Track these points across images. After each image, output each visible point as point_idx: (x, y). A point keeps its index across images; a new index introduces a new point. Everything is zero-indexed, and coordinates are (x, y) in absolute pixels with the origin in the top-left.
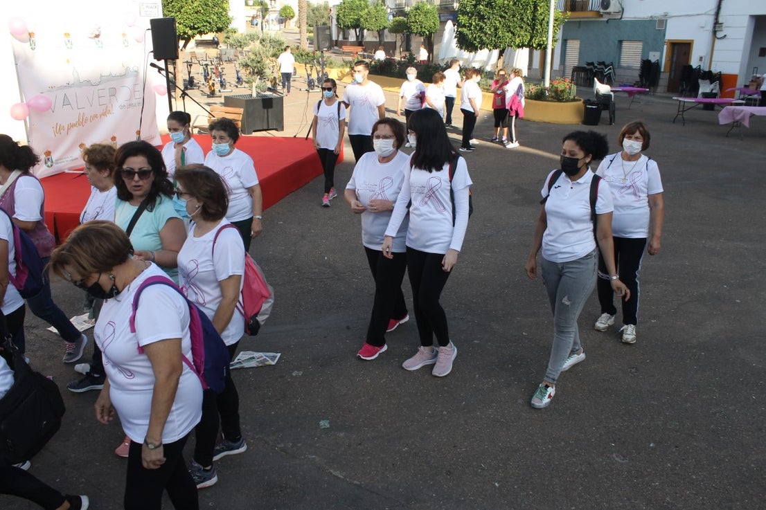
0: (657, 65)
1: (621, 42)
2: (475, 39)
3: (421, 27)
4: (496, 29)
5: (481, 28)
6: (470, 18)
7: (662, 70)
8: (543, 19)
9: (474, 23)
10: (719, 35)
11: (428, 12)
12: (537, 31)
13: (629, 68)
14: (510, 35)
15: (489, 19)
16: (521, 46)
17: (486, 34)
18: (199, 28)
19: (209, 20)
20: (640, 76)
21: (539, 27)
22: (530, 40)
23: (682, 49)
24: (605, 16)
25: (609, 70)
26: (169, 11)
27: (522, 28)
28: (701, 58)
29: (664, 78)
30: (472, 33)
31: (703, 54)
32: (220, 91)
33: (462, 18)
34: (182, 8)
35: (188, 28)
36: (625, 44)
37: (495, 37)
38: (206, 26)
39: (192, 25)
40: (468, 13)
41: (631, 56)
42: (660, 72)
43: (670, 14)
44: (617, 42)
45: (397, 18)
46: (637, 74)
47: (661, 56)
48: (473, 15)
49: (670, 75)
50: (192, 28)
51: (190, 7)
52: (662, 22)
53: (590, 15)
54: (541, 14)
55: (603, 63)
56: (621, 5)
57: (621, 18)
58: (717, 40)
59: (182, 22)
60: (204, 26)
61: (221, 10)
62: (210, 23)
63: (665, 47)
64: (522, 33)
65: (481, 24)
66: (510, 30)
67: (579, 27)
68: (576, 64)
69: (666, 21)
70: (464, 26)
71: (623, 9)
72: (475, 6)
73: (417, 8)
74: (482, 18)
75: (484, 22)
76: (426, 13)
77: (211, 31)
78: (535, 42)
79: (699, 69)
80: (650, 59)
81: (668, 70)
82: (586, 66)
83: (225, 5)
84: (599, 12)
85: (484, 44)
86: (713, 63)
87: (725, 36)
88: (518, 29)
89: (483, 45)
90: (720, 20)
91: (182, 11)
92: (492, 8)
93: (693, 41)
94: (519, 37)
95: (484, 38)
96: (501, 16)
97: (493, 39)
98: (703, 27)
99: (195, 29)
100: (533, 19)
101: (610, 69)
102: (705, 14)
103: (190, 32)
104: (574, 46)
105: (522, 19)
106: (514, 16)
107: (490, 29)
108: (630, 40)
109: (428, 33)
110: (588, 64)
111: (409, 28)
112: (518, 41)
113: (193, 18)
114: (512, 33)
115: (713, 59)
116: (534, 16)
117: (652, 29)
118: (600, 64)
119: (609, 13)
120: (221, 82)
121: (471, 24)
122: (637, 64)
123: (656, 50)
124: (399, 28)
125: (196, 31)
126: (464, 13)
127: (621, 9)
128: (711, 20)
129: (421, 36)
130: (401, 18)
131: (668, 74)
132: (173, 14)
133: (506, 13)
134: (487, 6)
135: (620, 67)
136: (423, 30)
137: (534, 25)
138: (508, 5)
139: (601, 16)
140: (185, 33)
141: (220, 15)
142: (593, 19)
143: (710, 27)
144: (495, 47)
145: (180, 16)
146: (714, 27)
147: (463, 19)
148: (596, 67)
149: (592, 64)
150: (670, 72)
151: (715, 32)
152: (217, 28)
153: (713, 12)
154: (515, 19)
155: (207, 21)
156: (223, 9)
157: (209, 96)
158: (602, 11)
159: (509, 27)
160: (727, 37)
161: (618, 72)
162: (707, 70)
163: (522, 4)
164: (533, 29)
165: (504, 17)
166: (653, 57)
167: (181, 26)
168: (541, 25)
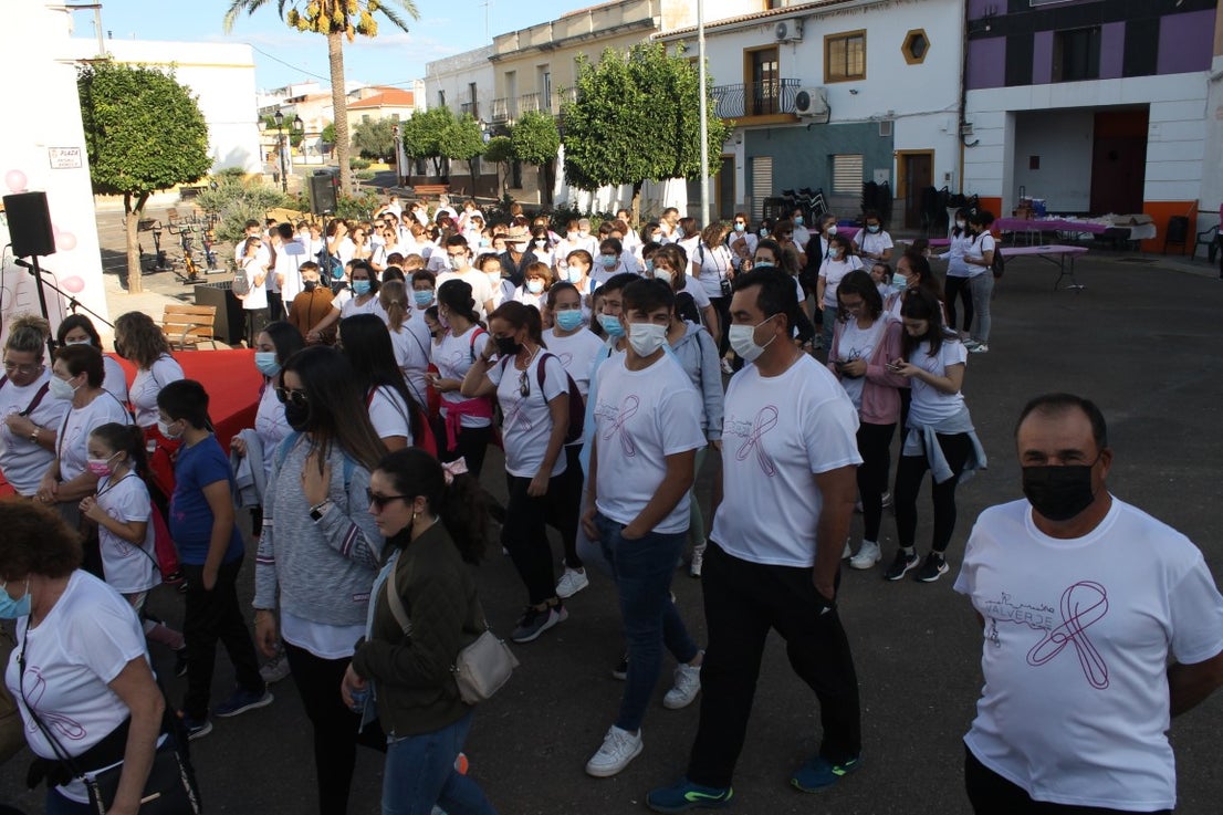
0: (886, 188)
1: (831, 157)
2: (592, 170)
3: (533, 151)
4: (623, 154)
5: (601, 154)
6: (583, 139)
7: (895, 196)
8: (694, 135)
9: (589, 147)
10: (969, 140)
11: (542, 128)
12: (685, 152)
13: (847, 195)
14: (645, 161)
15: (610, 140)
16: (664, 177)
17: (608, 162)
18: (157, 178)
19: (173, 166)
20: (862, 206)
21: (688, 146)
22: (677, 167)
23: (919, 162)
24: (804, 119)
25: (817, 200)
26: (108, 155)
27: (662, 149)
28: (948, 176)
29: (899, 208)
30: (587, 162)
31: (949, 170)
32: (206, 273)
33: (569, 139)
34: (128, 149)
35: (141, 180)
36: (838, 160)
37: (622, 165)
38: (170, 174)
39: (146, 174)
40: (577, 133)
41: (849, 175)
42: (892, 199)
43: (898, 113)
44: (825, 159)
45: (496, 138)
46: (858, 203)
47: (889, 176)
48: (586, 134)
49: (907, 203)
50: (146, 179)
51: (141, 147)
52: (887, 125)
53: (781, 118)
54: (689, 127)
55: (807, 191)
56: (825, 102)
57: (828, 121)
58: (966, 148)
59: (130, 170)
60: (166, 175)
61: (193, 149)
62: (175, 170)
63: (895, 161)
64: (663, 157)
65: (599, 147)
66: (644, 155)
67: (769, 138)
68: (769, 194)
69: (893, 123)
70: (575, 152)
71: (829, 108)
72: (588, 121)
73: (524, 122)
74: (599, 138)
75: (602, 144)
76: (538, 129)
77: (179, 181)
78: (685, 168)
79: (946, 192)
80: (875, 180)
81: (904, 196)
82: (782, 196)
83: (198, 141)
84: (794, 114)
85: (606, 177)
86: (965, 181)
87: (977, 141)
88: (656, 151)
89: (605, 179)
90: (968, 119)
91: (129, 153)
92: (614, 122)
93: (933, 150)
94: (658, 163)
95: (606, 169)
96: (629, 134)
97: (620, 169)
98: (944, 130)
99: (153, 180)
100: (678, 136)
101: (819, 198)
102: (946, 111)
103: (144, 186)
104: (764, 167)
105: (661, 137)
106: (648, 133)
107: (614, 155)
108: (843, 154)
109: (543, 159)
110: (786, 193)
111: (514, 153)
112: (657, 169)
113: (147, 164)
114: (649, 159)
115: (965, 177)
116: (680, 131)
117: (873, 136)
118: (802, 192)
119: (809, 116)
120: (208, 258)
121: (584, 148)
122: (859, 189)
123: (883, 167)
124: (499, 153)
125: (154, 185)
126: (573, 133)
127: (826, 109)
128: (954, 119)
129: (534, 164)
130: (501, 137)
131: (904, 201)
132: (114, 159)
133: (636, 129)
134: (605, 120)
135: (834, 194)
136: (536, 154)
137: (680, 144)
138: (638, 117)
139: (799, 120)
140: (135, 188)
141: (191, 157)
142: (789, 126)
143: (954, 129)
144: (625, 181)
145: (125, 162)
146: (961, 130)
147: (573, 141)
148: (797, 197)
149: (792, 192)
150: (907, 198)
151: (962, 137)
152: (189, 176)
153: (956, 108)
154: (651, 137)
155: (170, 167)
156: (196, 146)
157: (186, 283)
158: (799, 112)
159: (642, 149)
160: (980, 143)
161: (831, 202)
162: (958, 193)
163: (658, 114)
164: (679, 151)
165: (634, 136)
166: (880, 177)
167: (128, 177)
168: (691, 143)
